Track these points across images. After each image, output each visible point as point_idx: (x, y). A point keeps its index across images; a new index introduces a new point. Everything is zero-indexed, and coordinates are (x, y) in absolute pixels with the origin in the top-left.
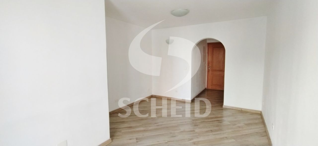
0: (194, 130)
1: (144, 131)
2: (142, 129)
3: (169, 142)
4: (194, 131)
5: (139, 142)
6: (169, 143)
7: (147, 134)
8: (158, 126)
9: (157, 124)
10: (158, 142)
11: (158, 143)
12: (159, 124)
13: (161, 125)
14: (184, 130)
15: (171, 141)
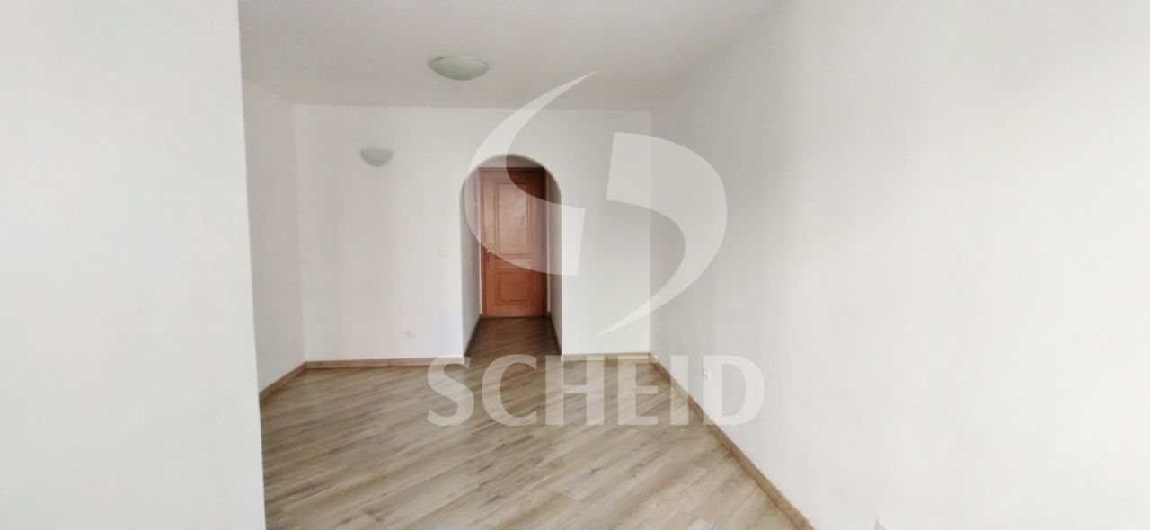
0: (530, 434)
1: (374, 483)
2: (358, 479)
3: (484, 484)
4: (530, 437)
5: (388, 519)
6: (485, 487)
7: (393, 488)
8: (410, 454)
9: (404, 451)
10: (451, 495)
11: (452, 499)
12: (411, 448)
13: (421, 449)
14: (501, 444)
15: (490, 482)
